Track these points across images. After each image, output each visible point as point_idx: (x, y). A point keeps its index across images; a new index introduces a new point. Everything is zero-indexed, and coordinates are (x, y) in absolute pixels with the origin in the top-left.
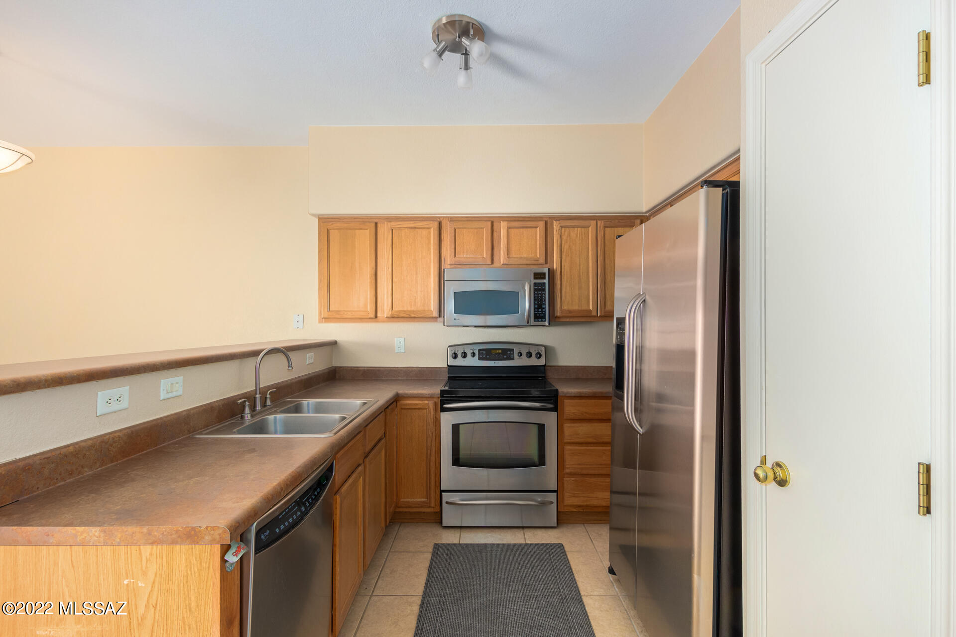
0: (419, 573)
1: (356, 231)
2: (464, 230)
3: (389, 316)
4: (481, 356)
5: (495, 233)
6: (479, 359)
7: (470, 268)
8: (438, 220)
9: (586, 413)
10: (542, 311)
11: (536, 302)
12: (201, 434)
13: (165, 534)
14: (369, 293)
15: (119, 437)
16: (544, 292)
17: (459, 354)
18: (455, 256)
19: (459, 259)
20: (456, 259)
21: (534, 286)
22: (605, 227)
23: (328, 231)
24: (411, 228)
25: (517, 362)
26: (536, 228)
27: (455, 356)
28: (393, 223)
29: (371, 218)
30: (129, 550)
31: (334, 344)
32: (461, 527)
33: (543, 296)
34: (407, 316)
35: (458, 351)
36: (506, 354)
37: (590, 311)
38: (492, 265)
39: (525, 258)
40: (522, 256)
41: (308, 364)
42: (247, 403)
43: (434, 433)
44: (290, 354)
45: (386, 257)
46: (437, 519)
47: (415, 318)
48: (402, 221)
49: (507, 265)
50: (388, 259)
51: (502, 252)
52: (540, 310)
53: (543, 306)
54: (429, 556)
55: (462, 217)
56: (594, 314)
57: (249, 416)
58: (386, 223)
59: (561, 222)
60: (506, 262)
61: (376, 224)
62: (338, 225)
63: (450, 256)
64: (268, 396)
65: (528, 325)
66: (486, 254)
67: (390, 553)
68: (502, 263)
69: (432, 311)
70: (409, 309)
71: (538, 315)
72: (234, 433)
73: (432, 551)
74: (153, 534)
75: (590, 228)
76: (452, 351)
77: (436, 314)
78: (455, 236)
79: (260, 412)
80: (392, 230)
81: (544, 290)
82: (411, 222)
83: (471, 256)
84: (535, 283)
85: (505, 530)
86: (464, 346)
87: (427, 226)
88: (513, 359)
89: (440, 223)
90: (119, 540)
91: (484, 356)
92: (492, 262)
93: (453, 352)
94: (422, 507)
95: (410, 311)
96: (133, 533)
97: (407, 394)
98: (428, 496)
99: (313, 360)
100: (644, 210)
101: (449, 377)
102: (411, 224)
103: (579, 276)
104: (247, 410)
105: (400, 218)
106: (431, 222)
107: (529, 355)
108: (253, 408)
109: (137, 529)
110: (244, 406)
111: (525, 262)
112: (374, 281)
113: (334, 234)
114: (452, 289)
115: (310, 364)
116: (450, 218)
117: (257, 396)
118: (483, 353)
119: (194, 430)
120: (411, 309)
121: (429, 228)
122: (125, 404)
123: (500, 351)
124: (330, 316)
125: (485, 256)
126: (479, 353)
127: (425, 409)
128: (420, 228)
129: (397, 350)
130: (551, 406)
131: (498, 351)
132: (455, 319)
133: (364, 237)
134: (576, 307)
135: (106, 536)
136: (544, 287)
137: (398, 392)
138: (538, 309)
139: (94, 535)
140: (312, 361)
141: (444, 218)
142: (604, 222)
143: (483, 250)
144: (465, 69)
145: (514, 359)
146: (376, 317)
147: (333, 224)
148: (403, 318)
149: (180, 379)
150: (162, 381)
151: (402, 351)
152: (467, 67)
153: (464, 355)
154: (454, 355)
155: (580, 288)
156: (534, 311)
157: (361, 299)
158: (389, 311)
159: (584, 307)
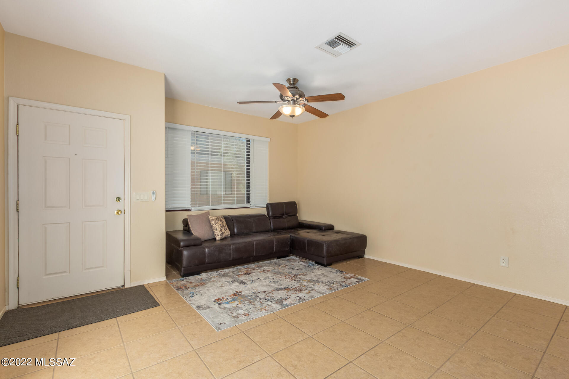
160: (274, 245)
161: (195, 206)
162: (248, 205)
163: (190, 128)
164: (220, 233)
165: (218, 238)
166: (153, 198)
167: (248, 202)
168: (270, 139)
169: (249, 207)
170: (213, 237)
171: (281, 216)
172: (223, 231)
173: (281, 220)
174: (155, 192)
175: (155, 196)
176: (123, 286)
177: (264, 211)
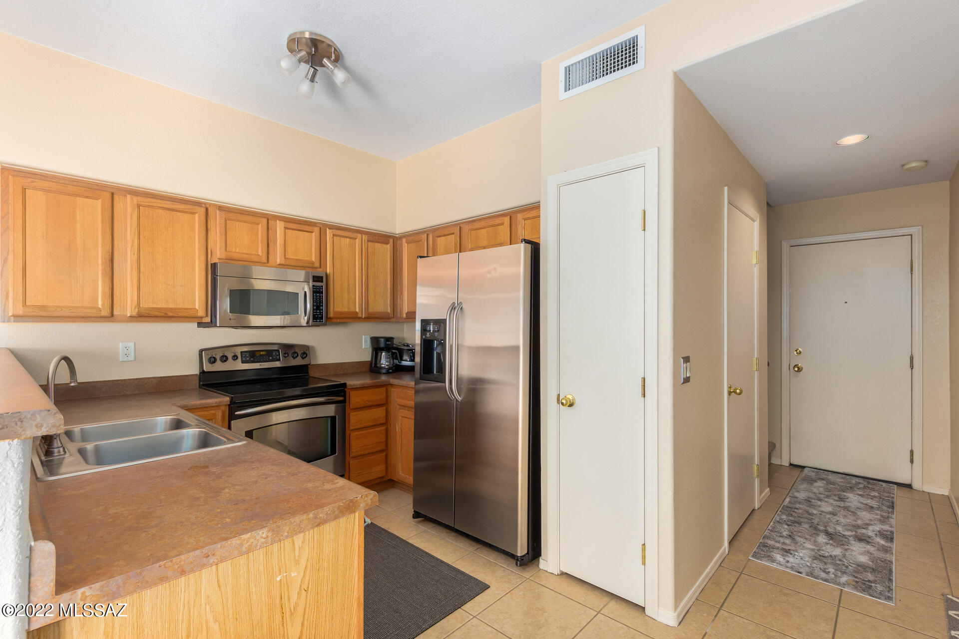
1: (78, 198)
2: (237, 223)
3: (134, 314)
4: (244, 359)
5: (271, 232)
6: (242, 363)
8: (204, 205)
9: (368, 401)
10: (320, 312)
11: (315, 304)
13: (329, 513)
14: (100, 283)
16: (321, 295)
17: (218, 358)
18: (226, 250)
19: (230, 253)
20: (227, 253)
21: (313, 288)
22: (368, 241)
23: (24, 190)
24: (168, 209)
26: (312, 233)
27: (212, 360)
28: (141, 199)
29: (105, 186)
30: (282, 545)
33: (321, 298)
34: (163, 314)
35: (216, 355)
36: (271, 355)
37: (357, 313)
38: (268, 264)
39: (300, 260)
40: (297, 258)
45: (129, 239)
47: (173, 317)
48: (151, 198)
49: (284, 265)
50: (133, 242)
51: (278, 251)
52: (318, 311)
53: (321, 308)
55: (233, 208)
56: (360, 315)
58: (128, 196)
59: (334, 231)
60: (283, 262)
61: (113, 194)
62: (44, 184)
63: (220, 249)
65: (308, 325)
66: (261, 251)
68: (278, 262)
69: (197, 310)
70: (165, 306)
71: (317, 315)
74: (318, 517)
75: (357, 240)
76: (208, 355)
77: (202, 313)
78: (226, 227)
80: (139, 207)
81: (322, 293)
82: (168, 202)
83: (245, 251)
84: (313, 286)
86: (223, 349)
87: (190, 211)
88: (279, 360)
89: (207, 210)
90: (286, 534)
91: (248, 359)
92: (267, 261)
93: (210, 356)
95: (166, 309)
96: (301, 522)
100: (397, 233)
101: (199, 385)
102: (169, 205)
103: (348, 281)
105: (151, 194)
106: (196, 207)
107: (296, 355)
109: (305, 517)
111: (303, 265)
113: (34, 196)
114: (227, 285)
116: (219, 207)
118: (246, 355)
120: (167, 307)
121: (194, 213)
123: (265, 353)
124: (28, 312)
125: (259, 253)
126: (241, 355)
128: (179, 211)
129: (121, 358)
131: (262, 353)
132: (230, 319)
133: (92, 209)
134: (345, 310)
135: (274, 534)
136: (321, 290)
138: (317, 309)
139: (262, 537)
141: (210, 204)
142: (368, 237)
143: (257, 246)
144: (310, 81)
146: (112, 315)
147: (33, 181)
148: (156, 317)
151: (131, 358)
152: (312, 80)
153: (224, 359)
154: (210, 359)
155: (349, 292)
156: (313, 312)
158: (135, 308)
159: (352, 310)
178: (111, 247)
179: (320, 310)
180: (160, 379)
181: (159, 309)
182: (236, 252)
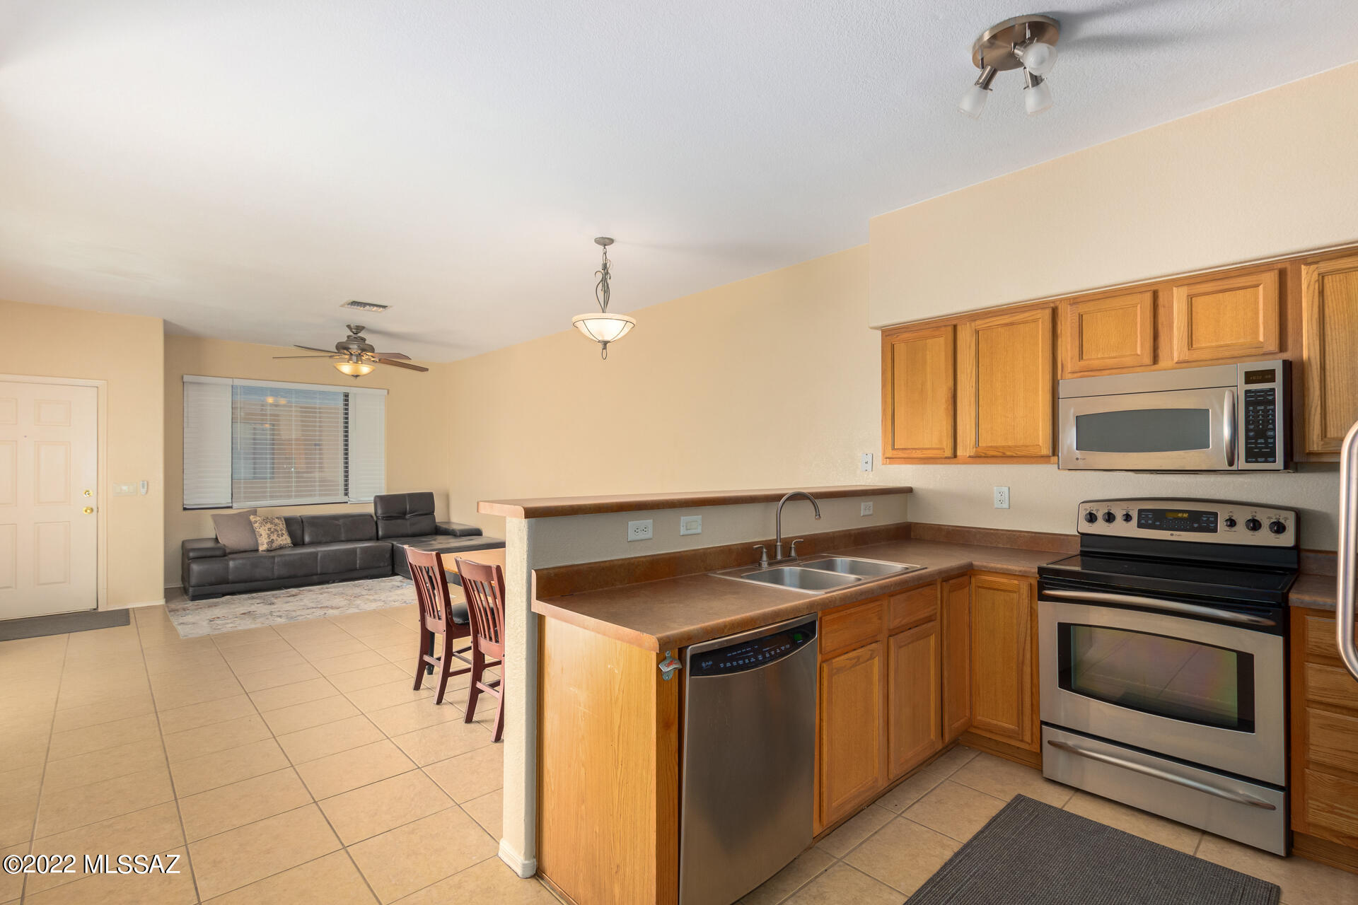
0: (975, 819)
1: (928, 341)
2: (1099, 314)
3: (972, 454)
4: (1143, 522)
5: (1161, 311)
6: (1139, 527)
7: (1110, 374)
8: (1052, 305)
10: (1267, 443)
11: (1252, 427)
12: (715, 573)
14: (944, 423)
15: (643, 562)
16: (1272, 407)
17: (1100, 515)
18: (1081, 358)
19: (1087, 362)
20: (1082, 363)
21: (1246, 397)
23: (893, 346)
24: (1007, 325)
25: (1223, 536)
26: (1257, 286)
27: (1092, 518)
28: (978, 322)
29: (948, 320)
31: (909, 491)
32: (1077, 790)
33: (1269, 413)
34: (1000, 454)
35: (1097, 510)
36: (1200, 522)
38: (1156, 367)
39: (1227, 346)
40: (1221, 342)
41: (863, 516)
42: (765, 550)
43: (1029, 631)
44: (818, 502)
45: (968, 371)
46: (1034, 762)
48: (992, 317)
49: (1188, 362)
50: (971, 374)
51: (1175, 342)
52: (1261, 440)
53: (1270, 433)
54: (1002, 805)
55: (1094, 294)
57: (766, 563)
58: (968, 323)
59: (1320, 267)
60: (1186, 355)
61: (955, 327)
62: (905, 336)
63: (1072, 358)
64: (793, 546)
65: (1231, 469)
66: (1141, 348)
67: (948, 781)
68: (1176, 359)
69: (1042, 448)
70: (1004, 444)
71: (1258, 449)
72: (742, 577)
73: (1009, 801)
76: (1086, 510)
77: (1046, 450)
78: (1081, 327)
79: (780, 562)
80: (977, 332)
81: (1273, 402)
82: (1007, 316)
83: (1114, 354)
84: (1247, 392)
85: (1162, 823)
86: (1109, 503)
87: (1033, 318)
88: (1215, 530)
89: (1054, 310)
91: (1150, 522)
92: (1155, 359)
93: (1088, 512)
94: (1010, 737)
95: (1004, 447)
97: (985, 567)
98: (1020, 723)
99: (871, 510)
101: (1081, 551)
102: (1007, 319)
104: (765, 557)
105: (990, 312)
106: (1039, 311)
107: (1255, 525)
108: (772, 556)
110: (762, 553)
111: (1227, 354)
112: (951, 407)
113: (901, 349)
114: (1072, 411)
115: (866, 516)
116: (1073, 299)
117: (778, 544)
118: (1147, 516)
119: (712, 569)
120: (1007, 444)
121: (1036, 321)
122: (649, 535)
123: (1186, 515)
124: (896, 454)
125: (1139, 352)
126: (1139, 516)
127: (1015, 592)
128: (1020, 324)
129: (997, 504)
130: (1270, 623)
131: (1180, 515)
132: (1077, 459)
133: (937, 348)
136: (1271, 398)
137: (973, 562)
138: (1256, 438)
140: (871, 512)
141: (1061, 300)
143: (1136, 341)
144: (1036, 88)
145: (1216, 532)
146: (955, 456)
147: (898, 336)
148: (993, 457)
149: (698, 518)
150: (682, 518)
151: (1006, 505)
153: (1110, 518)
154: (1089, 516)
156: (1246, 443)
157: (933, 433)
158: (973, 447)
160: (358, 559)
161: (240, 502)
162: (345, 499)
163: (229, 381)
164: (265, 541)
165: (262, 548)
166: (144, 491)
167: (346, 494)
168: (386, 391)
169: (347, 503)
170: (256, 549)
171: (402, 515)
172: (274, 537)
173: (399, 521)
174: (146, 482)
175: (146, 487)
176: (95, 609)
177: (370, 509)
178: (953, 383)
179: (1266, 438)
180: (1033, 535)
181: (996, 448)
182: (1098, 359)
